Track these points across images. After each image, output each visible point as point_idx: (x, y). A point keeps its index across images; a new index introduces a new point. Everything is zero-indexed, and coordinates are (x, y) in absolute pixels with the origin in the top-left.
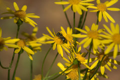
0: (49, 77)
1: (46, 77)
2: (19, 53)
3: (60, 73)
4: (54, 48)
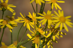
0: (22, 42)
1: (20, 43)
2: (4, 28)
3: (29, 40)
4: (24, 25)
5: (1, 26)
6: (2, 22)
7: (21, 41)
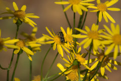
0: (49, 78)
1: (45, 78)
2: (19, 54)
3: (60, 74)
5: (15, 49)
6: (15, 44)
7: (46, 76)
